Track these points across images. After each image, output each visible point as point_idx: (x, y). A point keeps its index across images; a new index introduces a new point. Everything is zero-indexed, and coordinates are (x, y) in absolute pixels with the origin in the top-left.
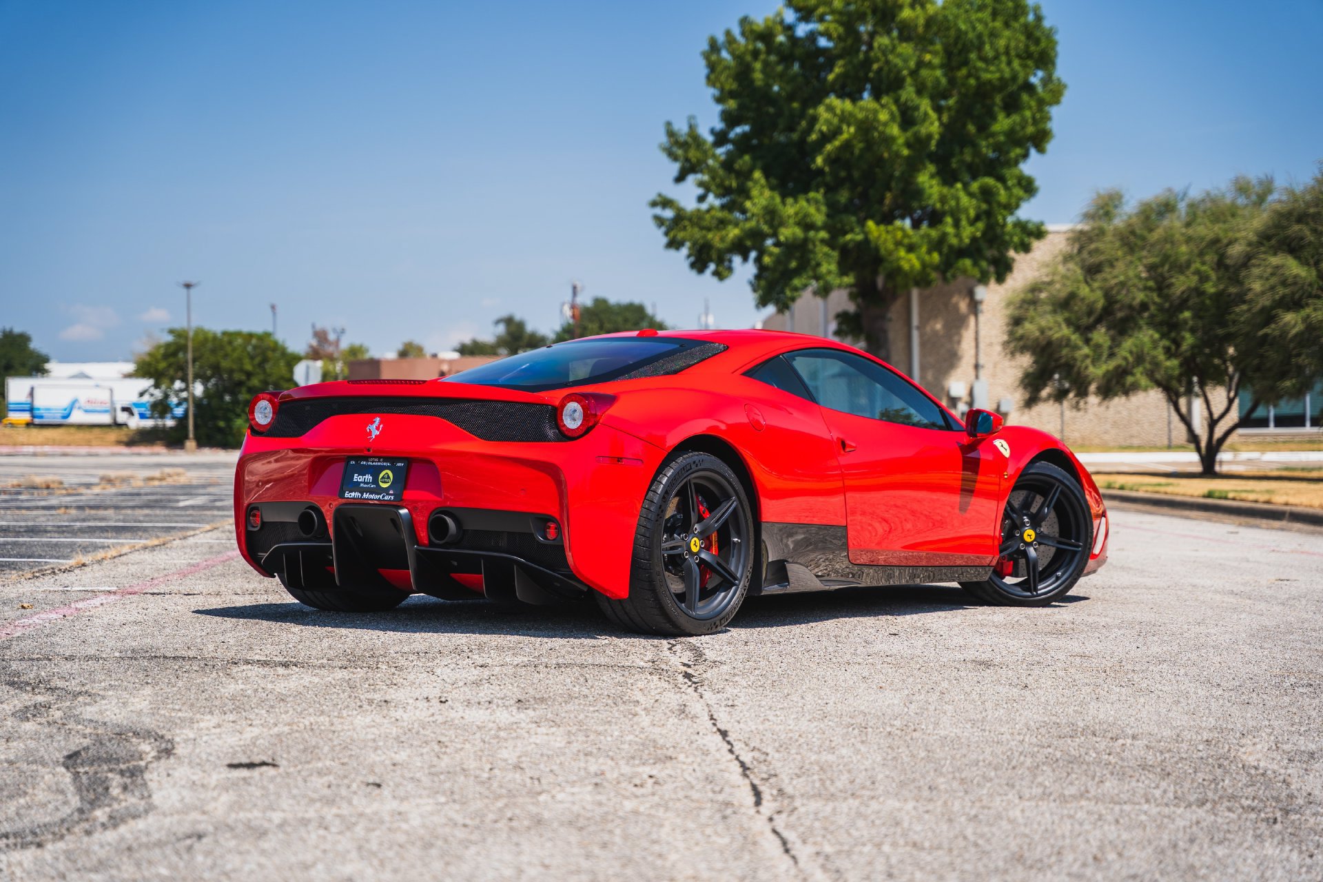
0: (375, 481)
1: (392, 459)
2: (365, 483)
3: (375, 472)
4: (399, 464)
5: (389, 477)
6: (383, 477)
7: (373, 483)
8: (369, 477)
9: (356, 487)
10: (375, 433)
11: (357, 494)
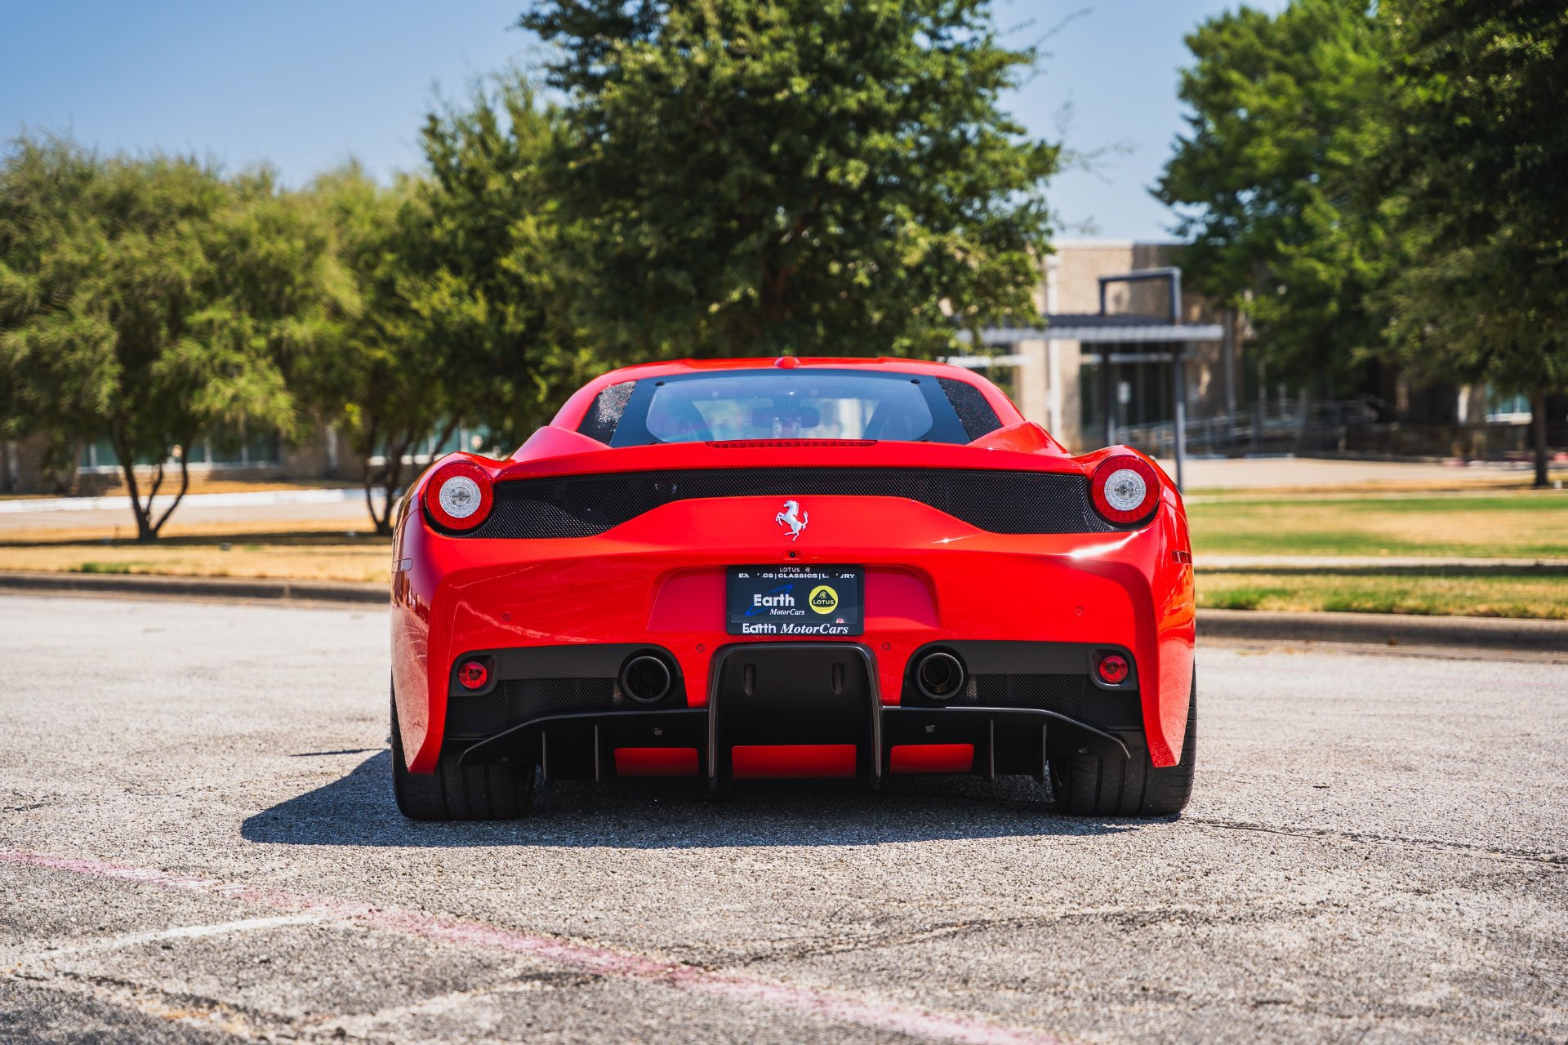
0: (802, 602)
1: (830, 569)
2: (779, 607)
3: (800, 591)
4: (847, 576)
5: (829, 597)
6: (817, 598)
7: (798, 607)
8: (787, 599)
9: (763, 614)
10: (797, 526)
11: (769, 628)
